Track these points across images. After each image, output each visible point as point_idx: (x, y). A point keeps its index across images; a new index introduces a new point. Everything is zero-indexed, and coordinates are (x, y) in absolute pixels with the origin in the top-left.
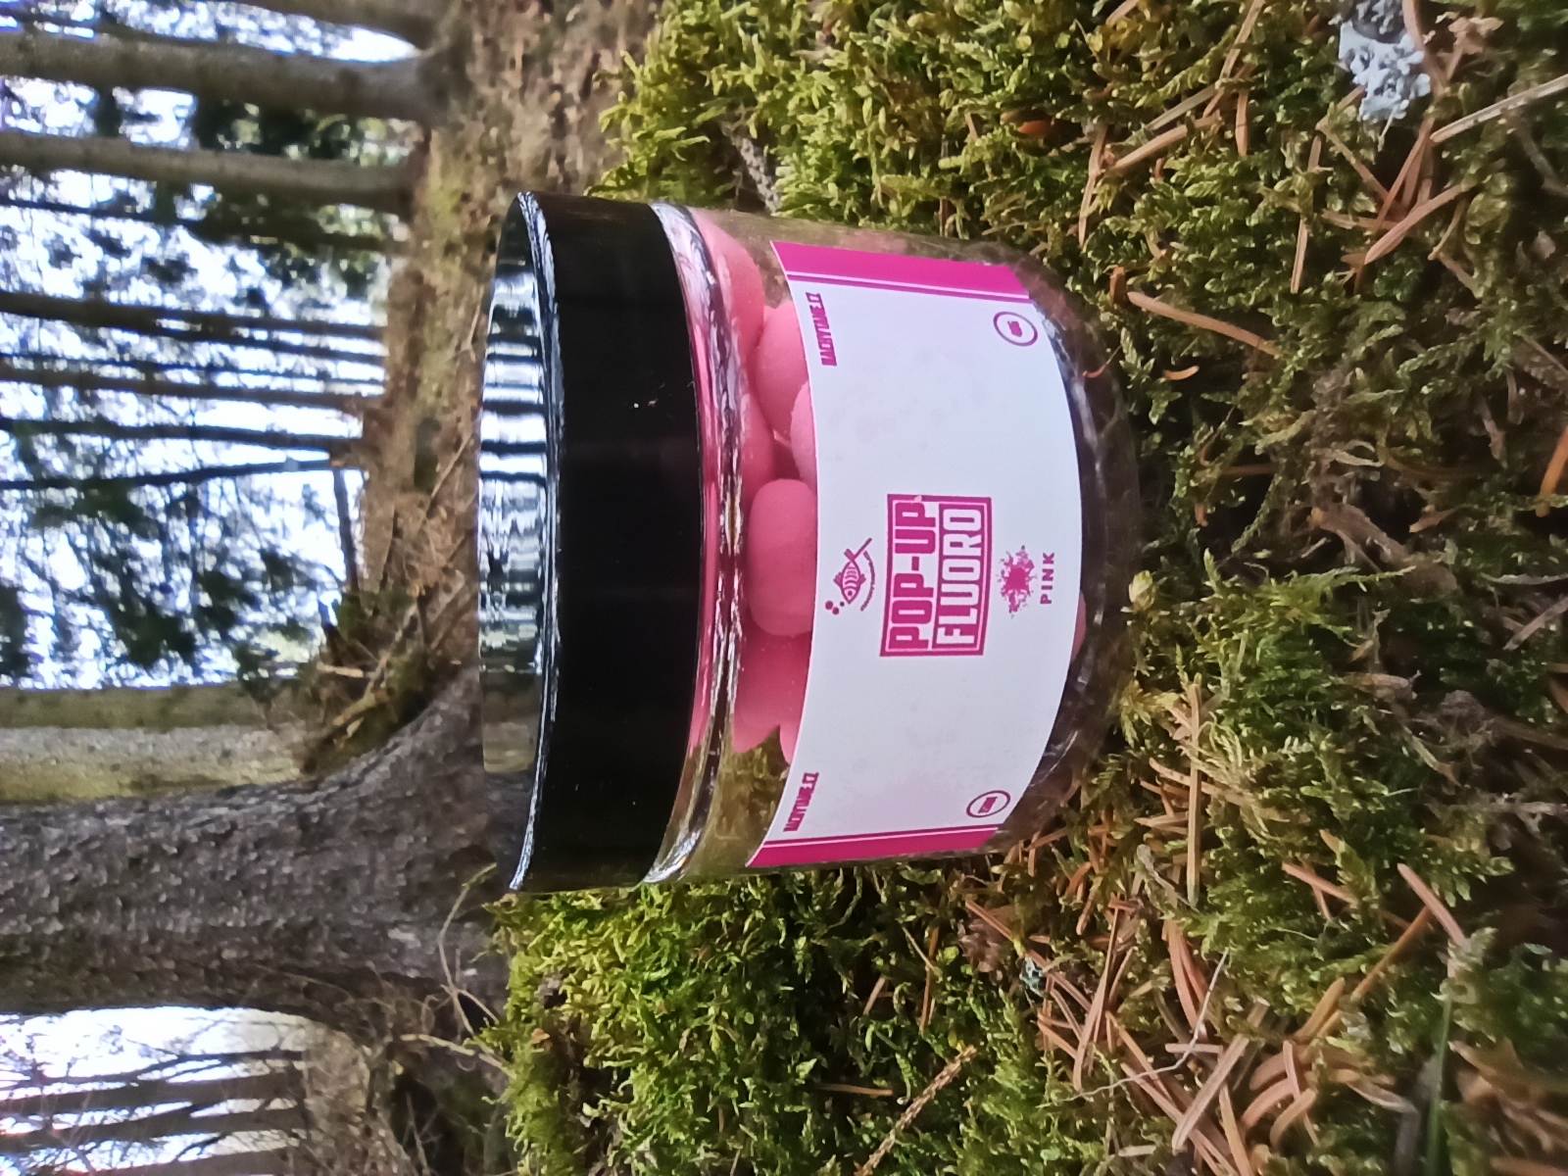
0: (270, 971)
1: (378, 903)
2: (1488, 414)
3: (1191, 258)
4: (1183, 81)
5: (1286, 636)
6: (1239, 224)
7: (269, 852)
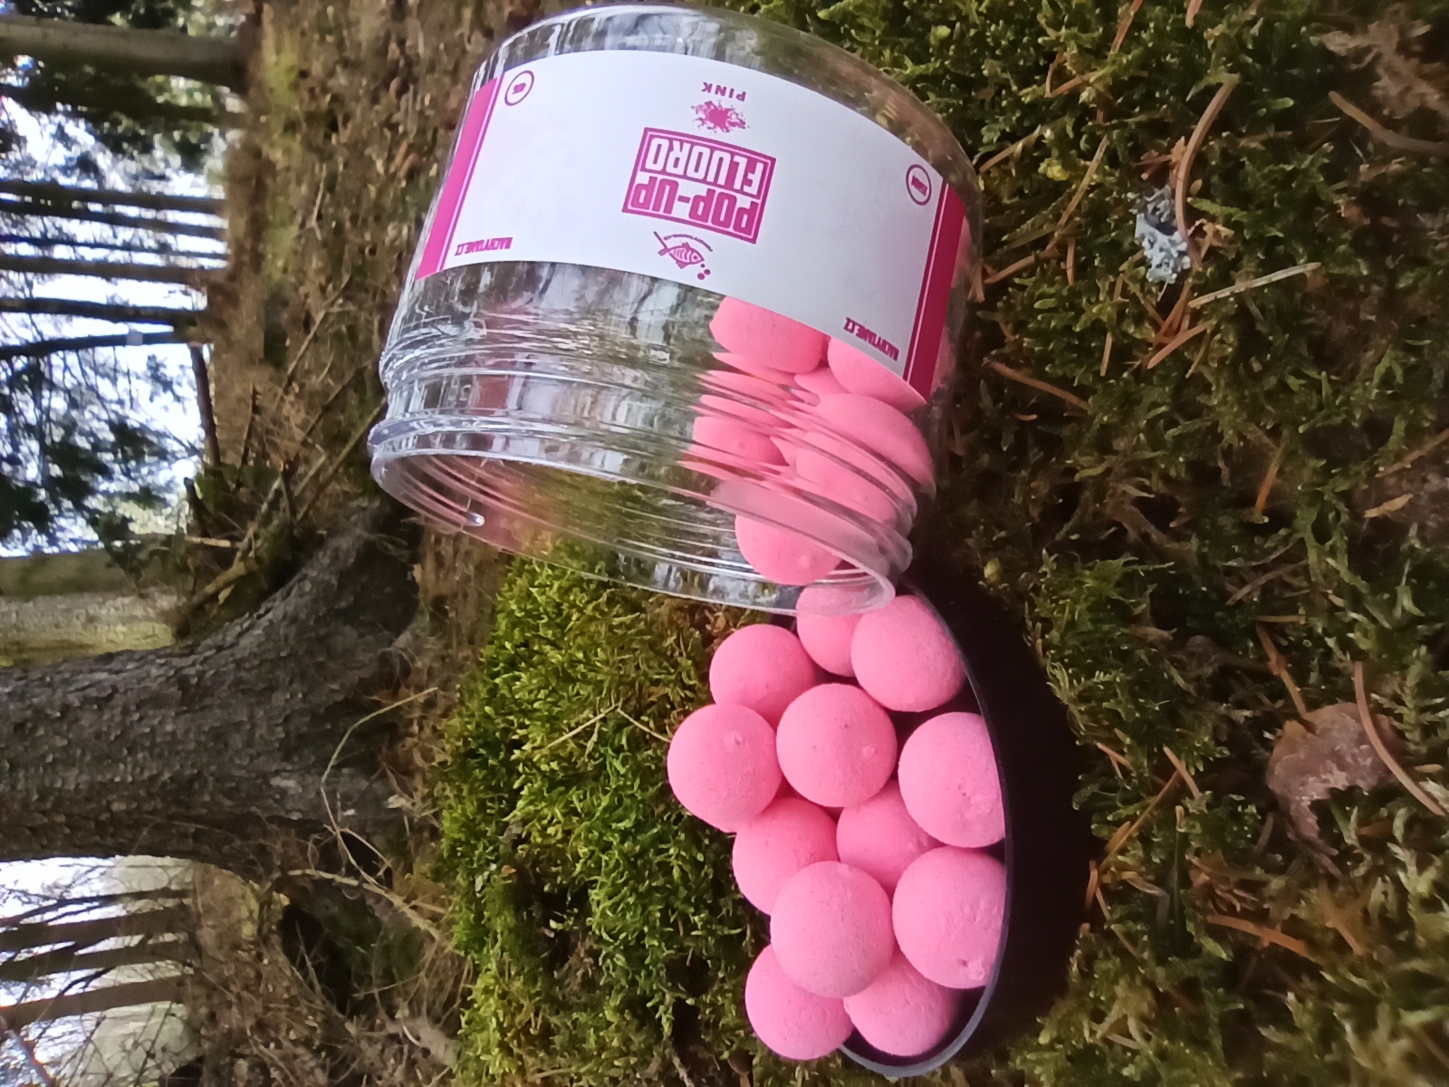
0: (159, 820)
1: (259, 755)
2: (1221, 459)
3: (1036, 349)
4: (1033, 225)
5: (1094, 604)
6: (1067, 329)
7: (151, 712)
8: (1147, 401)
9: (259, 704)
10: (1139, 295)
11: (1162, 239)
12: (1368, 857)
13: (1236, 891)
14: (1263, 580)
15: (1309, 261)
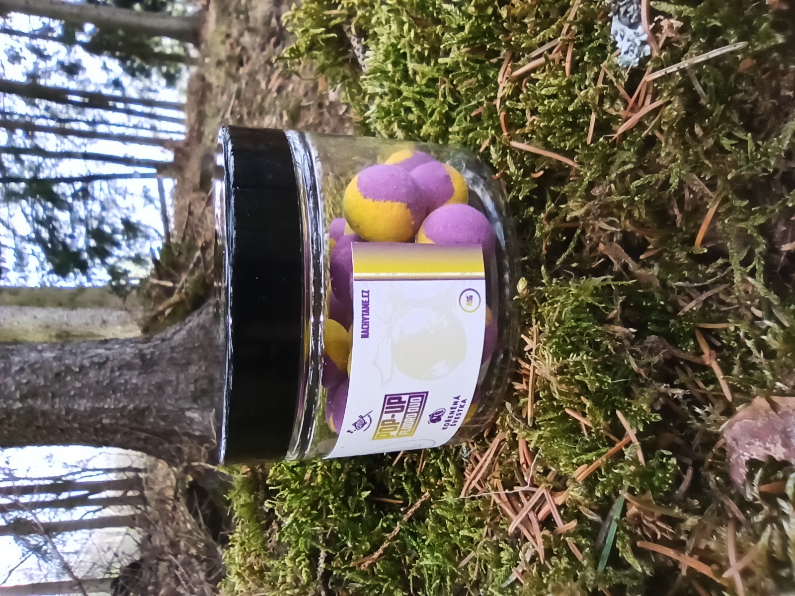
0: (126, 430)
1: (180, 398)
2: (676, 205)
3: (542, 125)
4: (544, 36)
5: (576, 307)
6: (566, 109)
7: (125, 372)
8: (618, 162)
9: (182, 371)
10: (614, 80)
11: (629, 32)
12: (766, 508)
13: (659, 523)
14: (704, 297)
15: (739, 40)
